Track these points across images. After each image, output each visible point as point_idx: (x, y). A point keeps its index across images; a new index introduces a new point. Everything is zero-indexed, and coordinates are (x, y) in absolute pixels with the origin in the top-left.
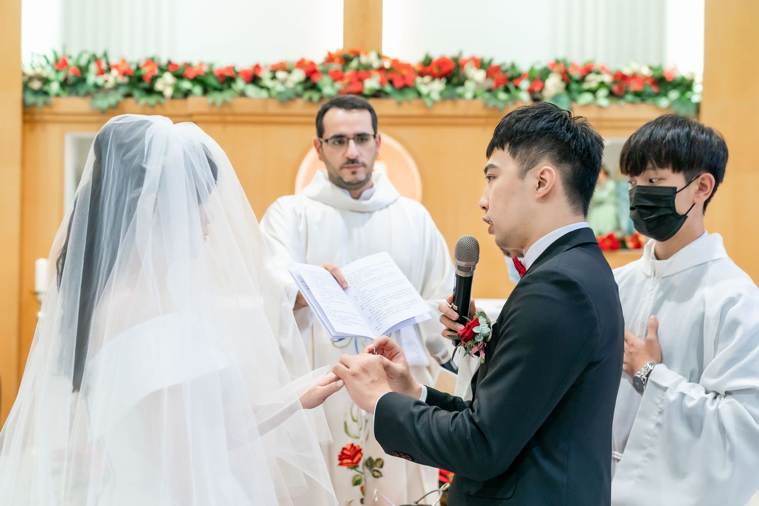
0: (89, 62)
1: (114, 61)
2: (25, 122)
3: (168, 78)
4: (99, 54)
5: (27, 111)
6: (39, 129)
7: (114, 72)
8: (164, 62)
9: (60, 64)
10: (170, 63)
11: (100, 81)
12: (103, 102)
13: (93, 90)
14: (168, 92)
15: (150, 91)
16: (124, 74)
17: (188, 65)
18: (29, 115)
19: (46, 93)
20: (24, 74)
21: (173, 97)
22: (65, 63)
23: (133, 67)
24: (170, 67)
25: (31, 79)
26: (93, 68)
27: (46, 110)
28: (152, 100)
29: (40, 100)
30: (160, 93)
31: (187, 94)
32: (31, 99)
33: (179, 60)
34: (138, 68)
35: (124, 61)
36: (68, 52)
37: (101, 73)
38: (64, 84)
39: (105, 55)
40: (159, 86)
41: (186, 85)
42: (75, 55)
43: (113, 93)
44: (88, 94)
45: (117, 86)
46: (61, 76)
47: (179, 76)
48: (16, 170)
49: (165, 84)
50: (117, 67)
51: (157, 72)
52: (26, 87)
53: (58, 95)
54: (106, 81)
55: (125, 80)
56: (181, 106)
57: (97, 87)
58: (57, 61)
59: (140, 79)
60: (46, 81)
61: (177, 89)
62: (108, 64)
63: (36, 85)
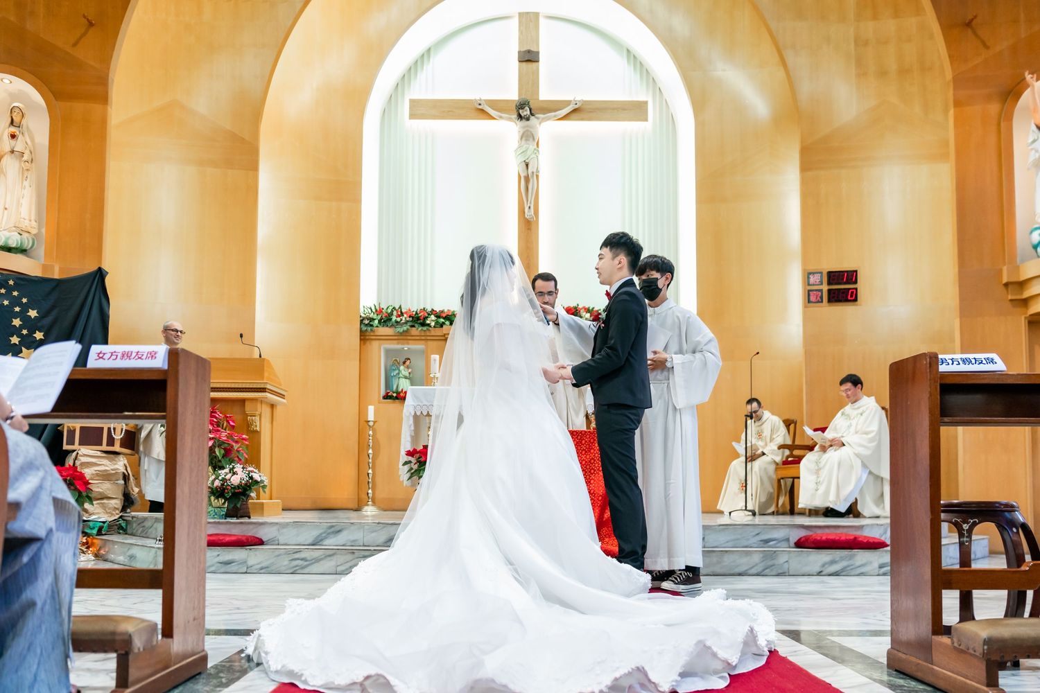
0: (392, 311)
1: (403, 311)
2: (361, 339)
3: (433, 317)
4: (397, 308)
5: (362, 333)
6: (368, 342)
7: (405, 316)
8: (429, 310)
9: (379, 312)
10: (433, 310)
11: (399, 319)
12: (400, 330)
13: (395, 324)
14: (433, 324)
15: (423, 324)
16: (410, 317)
17: (442, 312)
18: (364, 337)
19: (372, 326)
20: (361, 316)
21: (434, 327)
22: (381, 311)
23: (414, 313)
24: (434, 313)
25: (364, 319)
26: (395, 313)
27: (372, 334)
28: (425, 328)
29: (369, 329)
30: (429, 325)
31: (442, 325)
32: (364, 328)
33: (437, 309)
34: (417, 313)
35: (410, 310)
36: (382, 307)
37: (399, 316)
38: (380, 321)
39: (400, 307)
40: (428, 322)
41: (442, 320)
42: (385, 308)
43: (405, 325)
44: (392, 326)
45: (407, 322)
46: (379, 317)
47: (438, 317)
48: (358, 363)
49: (431, 320)
50: (406, 313)
51: (427, 315)
52: (362, 321)
53: (377, 327)
54: (401, 320)
55: (411, 319)
56: (439, 332)
57: (397, 322)
58: (376, 311)
59: (418, 319)
60: (372, 320)
61: (437, 323)
62: (401, 312)
63: (366, 322)
